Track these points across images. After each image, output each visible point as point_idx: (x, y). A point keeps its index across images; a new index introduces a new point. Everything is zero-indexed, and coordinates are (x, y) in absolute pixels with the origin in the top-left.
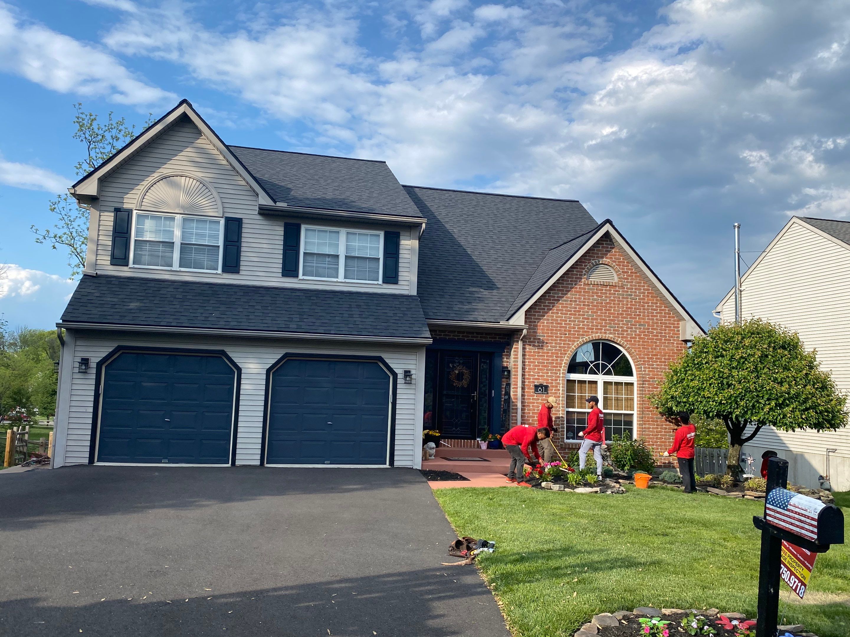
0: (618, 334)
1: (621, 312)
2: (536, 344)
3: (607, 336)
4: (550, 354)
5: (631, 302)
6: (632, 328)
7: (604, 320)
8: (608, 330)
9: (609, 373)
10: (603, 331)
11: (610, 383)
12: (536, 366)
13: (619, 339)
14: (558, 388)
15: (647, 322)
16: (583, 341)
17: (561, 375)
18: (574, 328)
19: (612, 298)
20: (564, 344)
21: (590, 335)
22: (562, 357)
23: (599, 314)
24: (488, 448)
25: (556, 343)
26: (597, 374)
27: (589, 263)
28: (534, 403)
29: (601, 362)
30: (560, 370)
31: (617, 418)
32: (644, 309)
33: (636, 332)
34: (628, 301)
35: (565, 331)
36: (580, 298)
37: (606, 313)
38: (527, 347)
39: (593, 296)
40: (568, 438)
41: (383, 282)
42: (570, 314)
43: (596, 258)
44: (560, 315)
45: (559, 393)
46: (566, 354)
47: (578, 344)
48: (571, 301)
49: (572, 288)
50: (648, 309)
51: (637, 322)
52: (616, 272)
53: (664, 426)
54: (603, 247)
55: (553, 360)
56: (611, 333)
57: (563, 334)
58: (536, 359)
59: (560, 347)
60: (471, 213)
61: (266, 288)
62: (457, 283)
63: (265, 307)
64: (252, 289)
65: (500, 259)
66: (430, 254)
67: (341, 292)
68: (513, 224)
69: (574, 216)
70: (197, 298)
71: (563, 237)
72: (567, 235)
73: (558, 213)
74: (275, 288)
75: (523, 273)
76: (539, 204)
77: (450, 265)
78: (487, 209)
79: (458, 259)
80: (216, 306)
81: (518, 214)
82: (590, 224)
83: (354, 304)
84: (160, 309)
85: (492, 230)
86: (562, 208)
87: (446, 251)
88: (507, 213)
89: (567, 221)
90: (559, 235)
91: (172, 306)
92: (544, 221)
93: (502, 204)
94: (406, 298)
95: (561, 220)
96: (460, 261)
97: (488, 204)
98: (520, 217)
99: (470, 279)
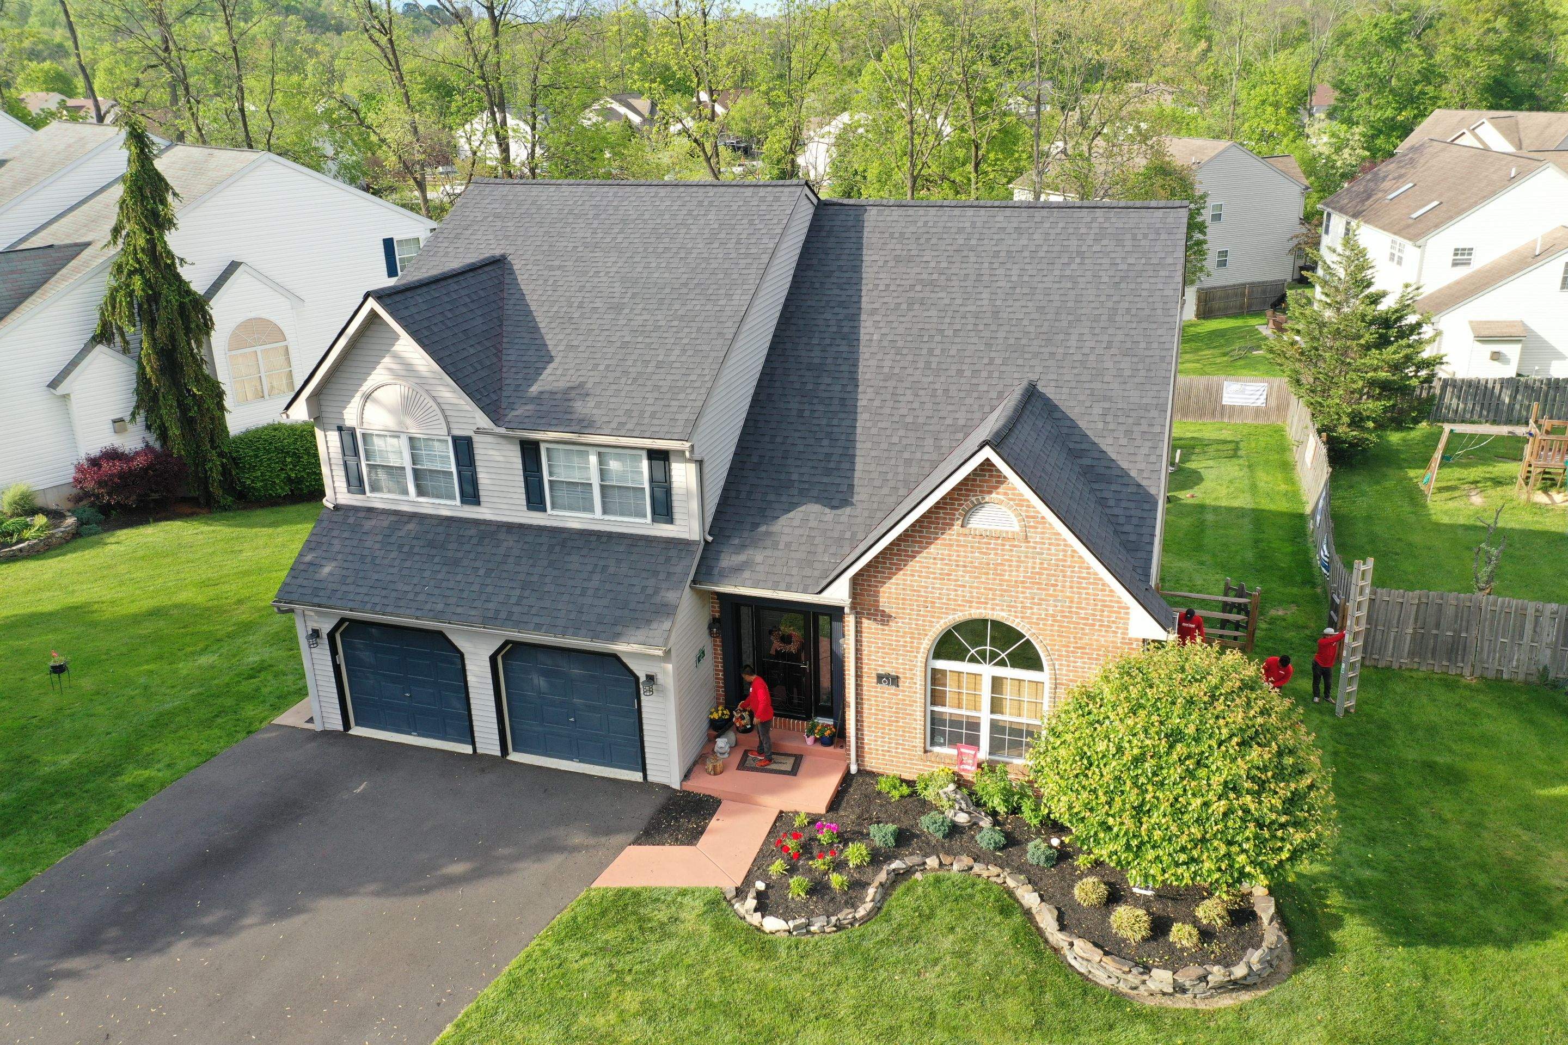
1: (1021, 578)
2: (879, 618)
3: (996, 614)
4: (901, 634)
5: (1042, 564)
6: (1040, 604)
7: (991, 589)
8: (998, 605)
9: (1002, 663)
11: (1003, 679)
12: (880, 648)
14: (917, 680)
15: (1068, 597)
17: (919, 664)
18: (940, 599)
19: (1007, 557)
20: (924, 621)
21: (967, 611)
22: (920, 639)
23: (983, 580)
24: (815, 744)
25: (910, 619)
26: (983, 665)
27: (965, 500)
29: (988, 648)
30: (916, 657)
31: (1015, 727)
32: (1064, 576)
33: (1048, 611)
35: (924, 601)
36: (950, 556)
37: (995, 579)
38: (866, 623)
39: (974, 553)
40: (932, 744)
41: (651, 521)
42: (934, 578)
43: (978, 493)
44: (918, 579)
45: (918, 687)
46: (926, 635)
48: (935, 559)
49: (936, 539)
50: (1072, 577)
51: (1050, 595)
52: (1016, 516)
54: (991, 475)
55: (906, 642)
57: (922, 606)
58: (879, 639)
59: (916, 624)
60: (935, 276)
61: (510, 527)
62: (796, 492)
63: (489, 571)
64: (493, 528)
65: (909, 419)
66: (794, 413)
67: (599, 535)
68: (998, 303)
69: (1143, 261)
70: (425, 551)
71: (1074, 337)
72: (1086, 331)
73: (1113, 255)
74: (521, 526)
75: (926, 457)
76: (1094, 225)
77: (812, 442)
78: (973, 259)
79: (835, 422)
80: (437, 568)
81: (1027, 267)
82: (1160, 286)
83: (602, 563)
84: (376, 576)
85: (945, 327)
86: (1134, 235)
87: (827, 402)
88: (1008, 266)
89: (1117, 280)
90: (1071, 330)
91: (391, 570)
92: (1069, 285)
93: (1015, 236)
94: (681, 547)
95: (1105, 279)
96: (835, 429)
97: (986, 242)
98: (1026, 278)
99: (825, 480)
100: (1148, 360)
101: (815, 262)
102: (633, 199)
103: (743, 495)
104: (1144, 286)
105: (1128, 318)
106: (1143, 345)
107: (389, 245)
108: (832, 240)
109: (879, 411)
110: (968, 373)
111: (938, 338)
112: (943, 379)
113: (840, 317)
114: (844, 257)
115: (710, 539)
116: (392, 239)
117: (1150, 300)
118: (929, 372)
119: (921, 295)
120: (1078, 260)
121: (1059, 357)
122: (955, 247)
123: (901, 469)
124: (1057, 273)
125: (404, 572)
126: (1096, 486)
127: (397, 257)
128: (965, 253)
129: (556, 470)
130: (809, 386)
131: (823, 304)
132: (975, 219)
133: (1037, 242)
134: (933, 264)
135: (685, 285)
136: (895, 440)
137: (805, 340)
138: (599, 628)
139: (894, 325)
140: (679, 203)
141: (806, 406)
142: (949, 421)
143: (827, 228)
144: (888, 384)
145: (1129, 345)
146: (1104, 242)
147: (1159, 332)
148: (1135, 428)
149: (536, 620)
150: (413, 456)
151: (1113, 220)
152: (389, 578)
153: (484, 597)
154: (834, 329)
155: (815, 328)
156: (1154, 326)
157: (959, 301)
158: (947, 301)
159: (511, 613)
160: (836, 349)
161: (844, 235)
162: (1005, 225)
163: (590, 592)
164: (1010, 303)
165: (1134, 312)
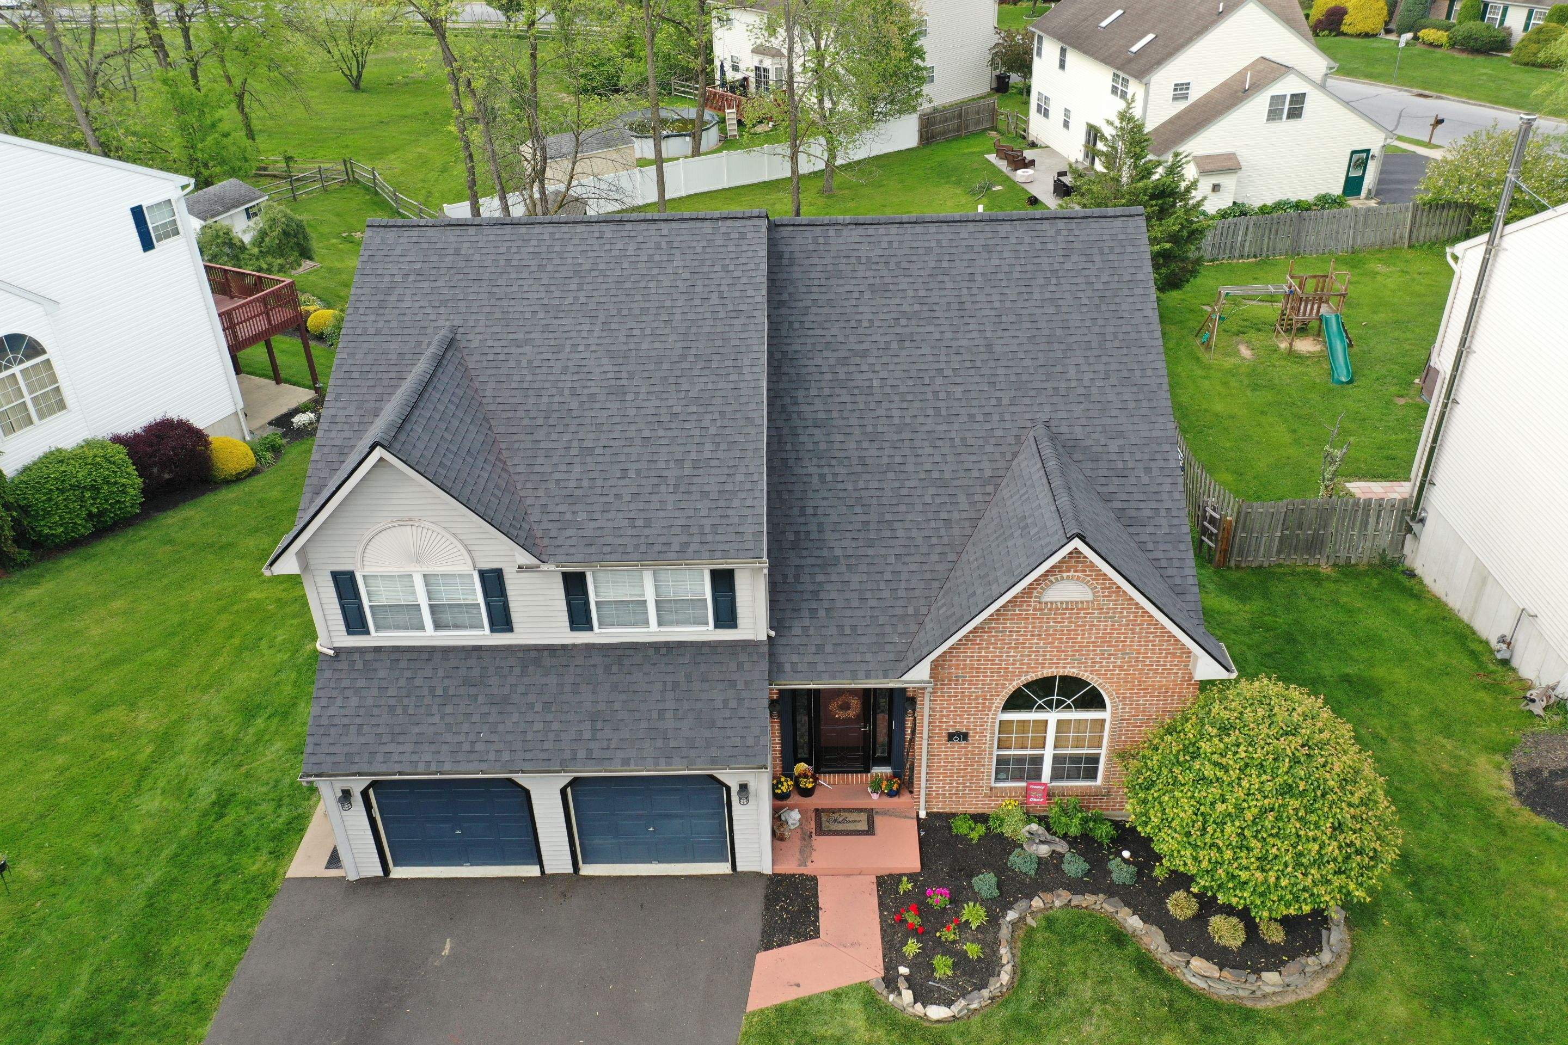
0: (1085, 667)
1: (1093, 639)
2: (953, 687)
3: (1067, 671)
7: (1063, 651)
9: (1068, 708)
10: (1061, 665)
11: (1068, 720)
13: (1087, 674)
14: (985, 734)
16: (1027, 679)
18: (1014, 664)
21: (1039, 671)
22: (992, 700)
23: (1056, 644)
25: (983, 684)
26: (1049, 712)
27: (1044, 580)
29: (1055, 697)
36: (1025, 627)
37: (1068, 642)
39: (1049, 623)
40: (996, 780)
41: (716, 627)
42: (1008, 648)
43: (1056, 573)
45: (986, 740)
46: (998, 696)
47: (1017, 684)
48: (1010, 631)
50: (1141, 633)
52: (1092, 589)
56: (1073, 667)
57: (995, 672)
59: (989, 688)
60: (917, 307)
61: (552, 649)
62: (843, 569)
63: (547, 705)
64: (534, 654)
65: (936, 475)
66: (816, 478)
67: (656, 647)
68: (989, 334)
69: (1116, 278)
70: (462, 691)
71: (1072, 368)
72: (1081, 361)
73: (1087, 273)
74: (564, 647)
75: (964, 515)
76: (1059, 239)
77: (844, 510)
78: (950, 285)
79: (861, 485)
80: (485, 709)
81: (1006, 291)
82: (1139, 306)
83: (669, 679)
84: (417, 730)
85: (943, 365)
86: (1101, 249)
87: (846, 462)
88: (987, 290)
89: (1097, 301)
90: (1067, 361)
91: (431, 720)
92: (1052, 310)
93: (985, 255)
94: (750, 650)
95: (1085, 301)
96: (863, 493)
97: (958, 263)
98: (1008, 305)
99: (870, 552)
100: (1146, 389)
101: (785, 297)
102: (576, 242)
103: (791, 579)
104: (1124, 307)
105: (1117, 344)
106: (1138, 373)
107: (138, 214)
108: (796, 268)
109: (903, 468)
110: (979, 418)
111: (939, 380)
112: (956, 426)
113: (832, 362)
114: (815, 289)
115: (773, 633)
116: (140, 207)
117: (1133, 322)
118: (940, 419)
119: (908, 330)
120: (1054, 281)
121: (1063, 392)
122: (928, 272)
123: (943, 532)
124: (1036, 296)
125: (449, 719)
126: (1132, 530)
127: (150, 226)
128: (940, 278)
129: (602, 590)
130: (823, 446)
131: (809, 347)
132: (940, 237)
133: (1008, 262)
134: (910, 293)
135: (684, 356)
136: (928, 499)
137: (801, 392)
138: (693, 753)
139: (891, 367)
140: (632, 246)
141: (826, 470)
142: (975, 473)
143: (786, 255)
144: (903, 436)
145: (1125, 374)
146: (1075, 258)
147: (1150, 357)
148: (1153, 464)
149: (620, 754)
150: (428, 592)
151: (1076, 232)
152: (432, 729)
153: (552, 736)
154: (829, 376)
155: (809, 378)
156: (1143, 351)
157: (949, 335)
158: (937, 336)
159: (589, 751)
160: (837, 400)
161: (807, 262)
162: (971, 242)
163: (669, 715)
164: (1000, 334)
165: (1121, 337)
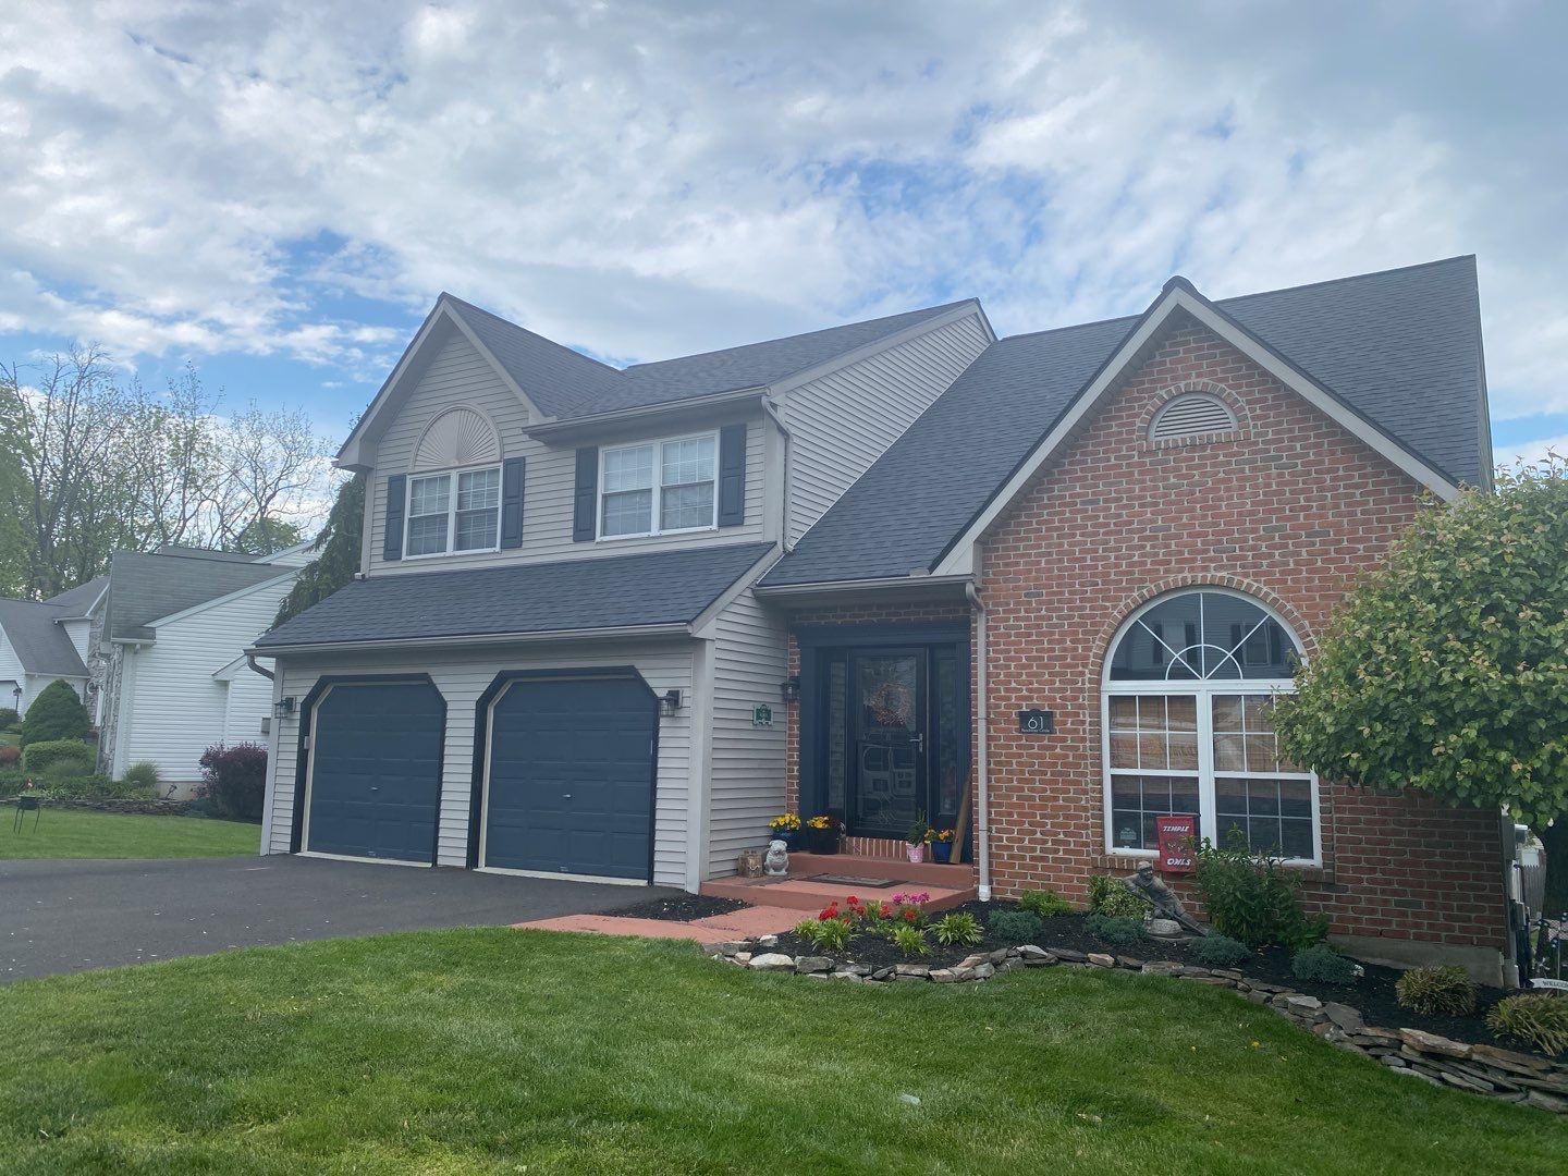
0: (1242, 567)
1: (1248, 507)
2: (1023, 615)
3: (1209, 575)
4: (1057, 637)
5: (1281, 475)
6: (1284, 546)
7: (1198, 535)
8: (1211, 560)
9: (1228, 673)
10: (1199, 563)
11: (1233, 699)
12: (1024, 667)
13: (1246, 581)
14: (1081, 718)
15: (1331, 525)
16: (1142, 596)
17: (1087, 685)
18: (1117, 566)
19: (1221, 475)
20: (1092, 608)
21: (1161, 578)
22: (1087, 641)
23: (1184, 520)
24: (925, 859)
25: (1070, 609)
26: (1193, 677)
27: (1151, 398)
28: (1021, 756)
29: (1203, 645)
30: (1083, 674)
31: (1262, 794)
32: (1321, 490)
33: (1299, 554)
34: (1269, 476)
35: (1092, 575)
36: (1131, 490)
37: (1205, 517)
39: (1167, 479)
40: (1118, 843)
41: (720, 526)
42: (1105, 534)
43: (1169, 383)
44: (1081, 538)
45: (1084, 730)
46: (1097, 632)
47: (1126, 606)
48: (1106, 501)
50: (1335, 488)
51: (1301, 527)
52: (1230, 406)
53: (1409, 817)
54: (1187, 351)
55: (1065, 650)
56: (1221, 568)
57: (1088, 584)
58: (1023, 651)
59: (1080, 617)
63: (505, 597)
69: (1417, 295)
71: (1324, 352)
72: (1341, 346)
73: (1374, 299)
76: (1344, 290)
80: (446, 602)
82: (1446, 303)
84: (373, 617)
86: (1402, 284)
89: (1382, 311)
92: (1312, 326)
94: (750, 549)
95: (1364, 314)
100: (1438, 346)
104: (1422, 307)
106: (1428, 339)
115: (793, 551)
117: (1433, 313)
125: (407, 610)
138: (614, 618)
145: (1407, 343)
146: (1360, 295)
147: (1453, 327)
149: (538, 622)
150: (460, 498)
152: (387, 616)
153: (485, 615)
156: (1443, 325)
159: (510, 621)
163: (618, 594)
